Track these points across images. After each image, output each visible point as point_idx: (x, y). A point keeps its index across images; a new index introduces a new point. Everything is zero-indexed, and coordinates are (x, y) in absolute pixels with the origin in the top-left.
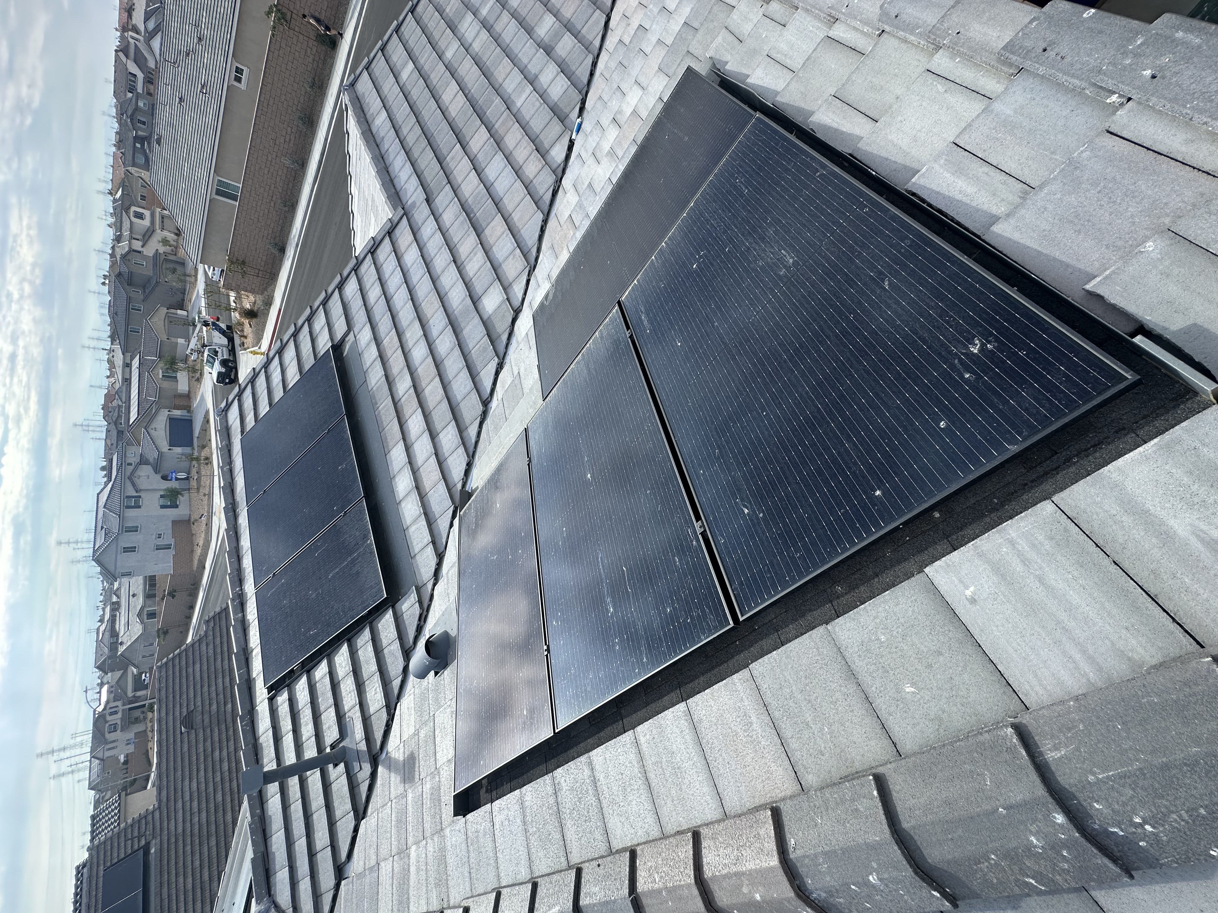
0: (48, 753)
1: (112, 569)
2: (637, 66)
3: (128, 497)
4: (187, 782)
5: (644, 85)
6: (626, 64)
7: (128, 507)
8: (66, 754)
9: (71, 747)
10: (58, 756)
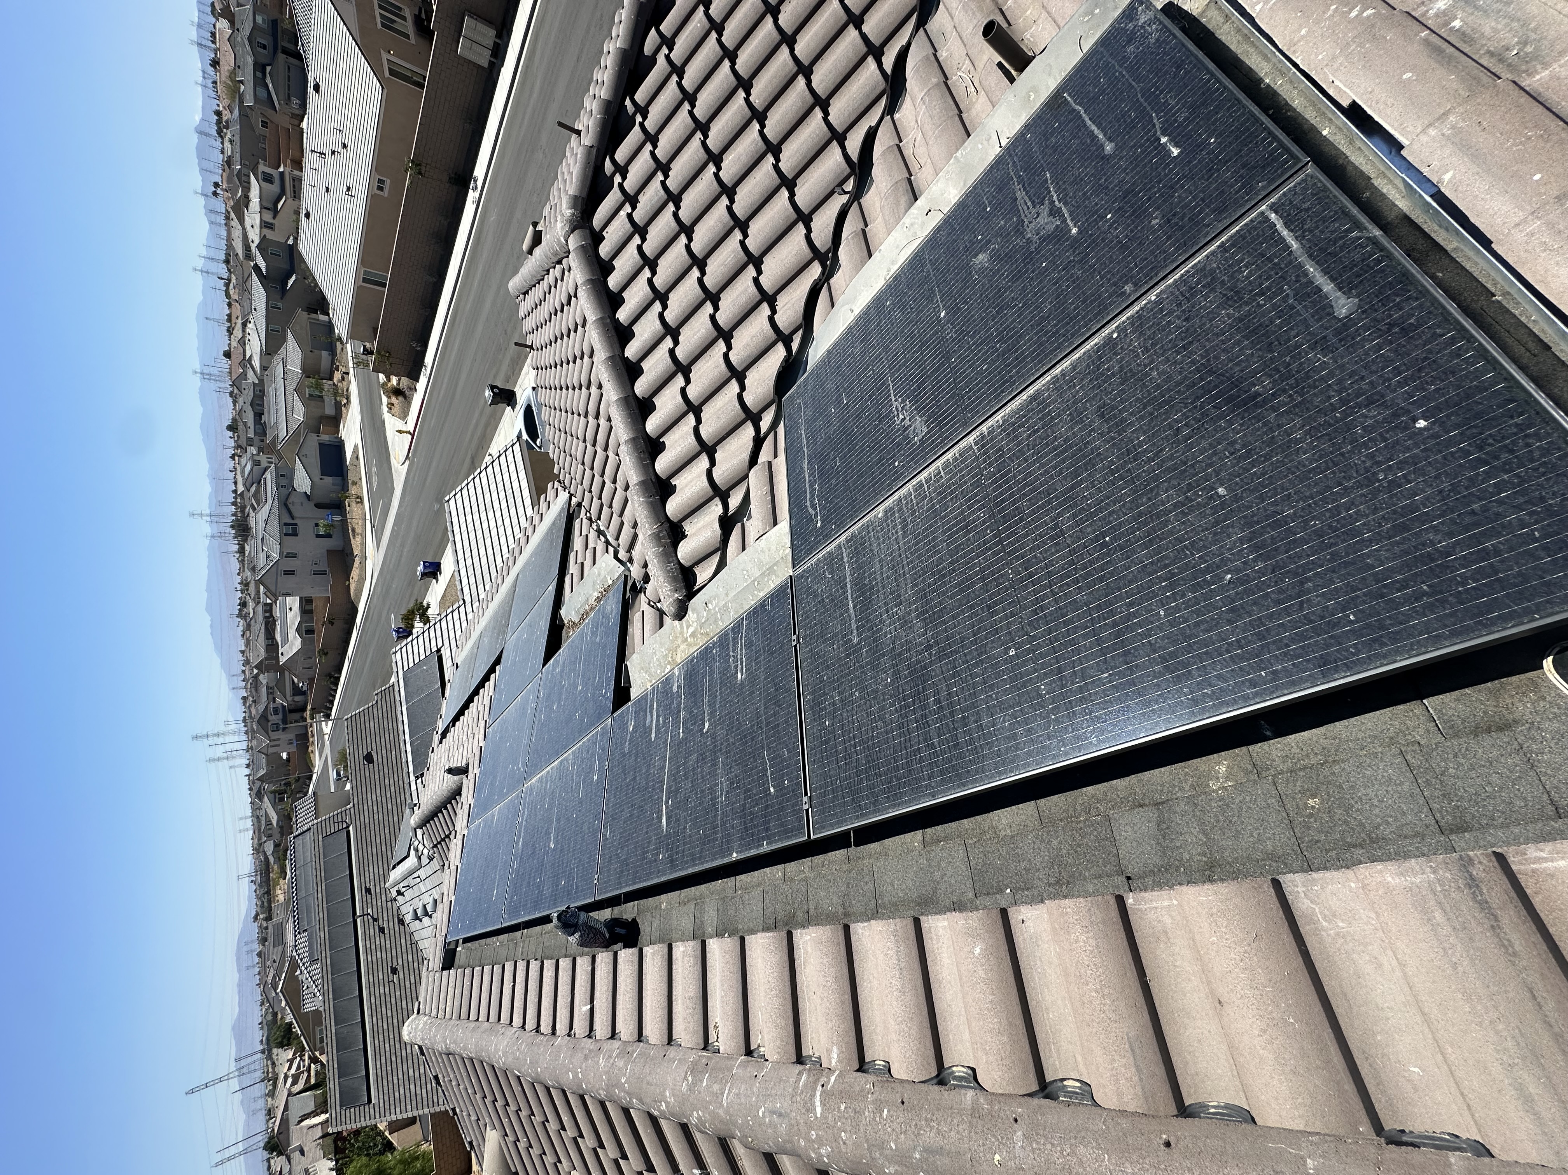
0: (203, 737)
1: (273, 589)
3: (285, 524)
7: (286, 535)
8: (221, 740)
9: (225, 734)
10: (211, 741)
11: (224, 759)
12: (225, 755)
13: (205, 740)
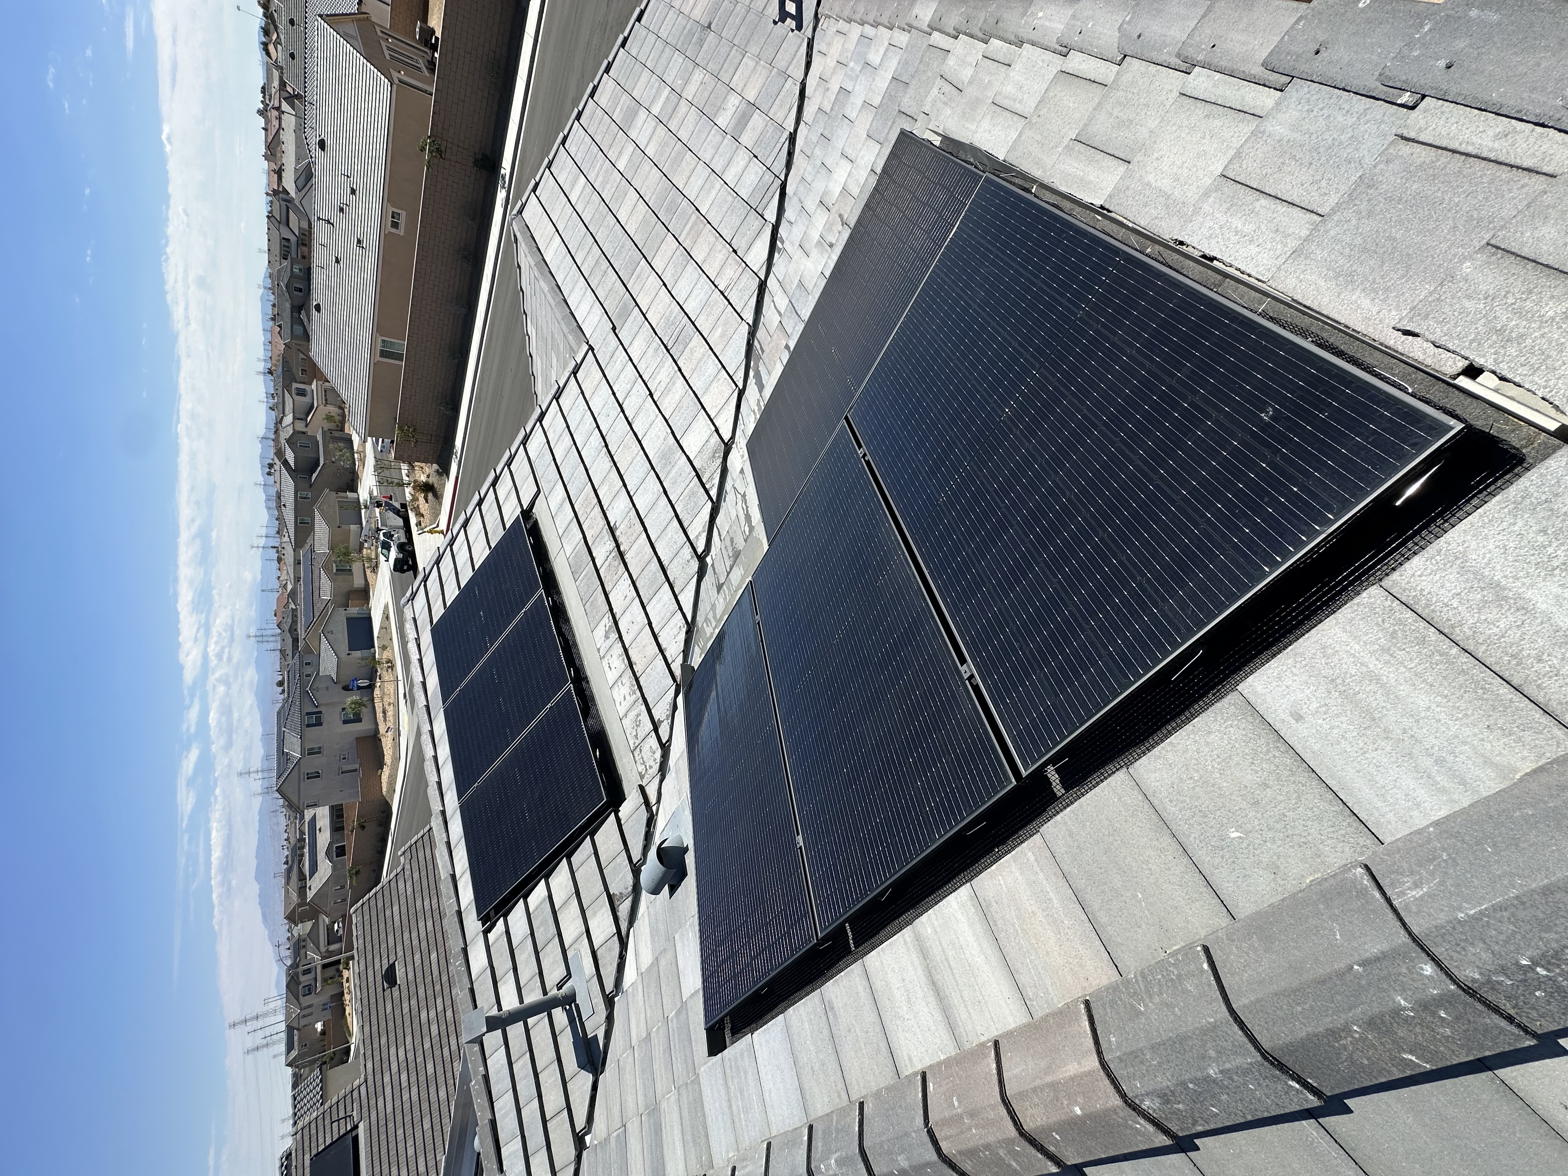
0: (241, 1023)
1: (295, 799)
2: (841, 137)
3: (308, 714)
4: (393, 1050)
5: (853, 158)
6: (829, 136)
7: (308, 726)
8: (260, 1023)
9: (266, 1015)
10: (251, 1026)
11: (263, 1046)
12: (264, 1042)
13: (243, 1026)
